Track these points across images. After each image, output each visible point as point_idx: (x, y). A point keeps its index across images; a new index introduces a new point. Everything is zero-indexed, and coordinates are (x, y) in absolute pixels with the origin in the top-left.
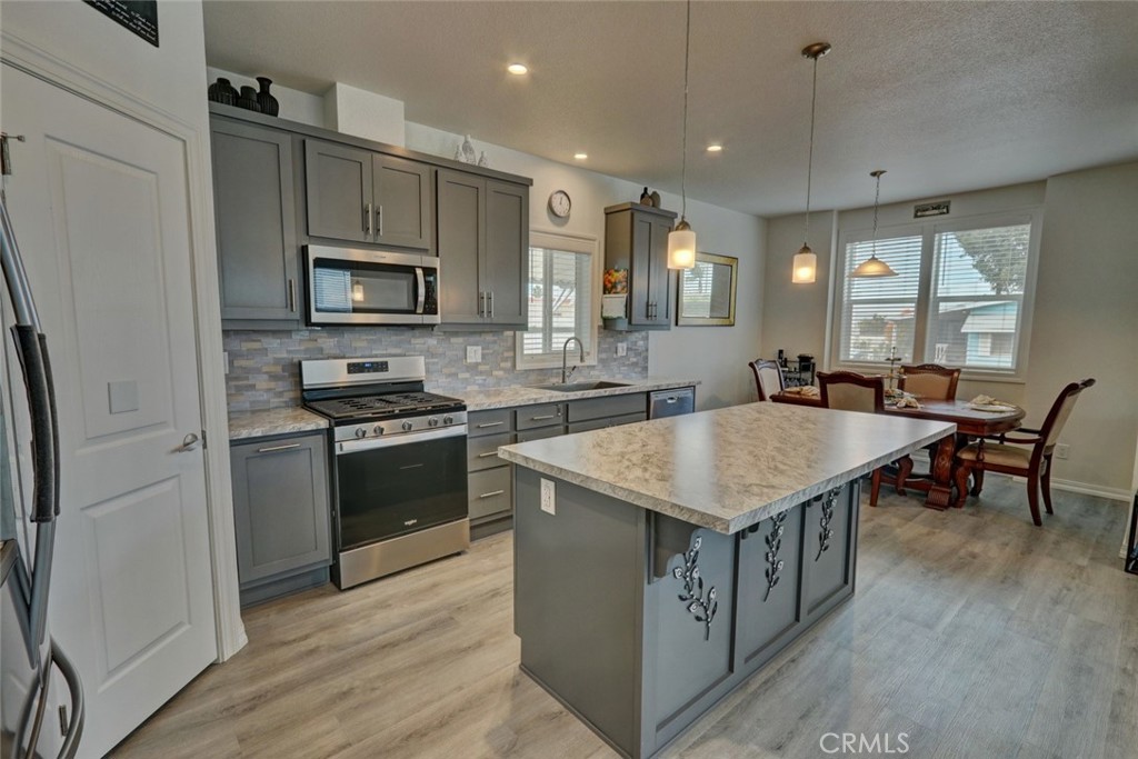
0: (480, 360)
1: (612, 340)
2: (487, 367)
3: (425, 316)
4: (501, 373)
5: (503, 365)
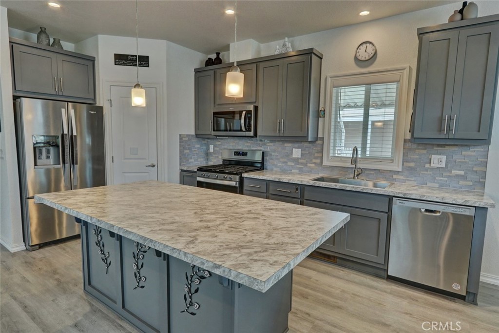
0: (300, 157)
1: (425, 152)
2: (304, 161)
3: (247, 132)
4: (313, 165)
5: (314, 161)
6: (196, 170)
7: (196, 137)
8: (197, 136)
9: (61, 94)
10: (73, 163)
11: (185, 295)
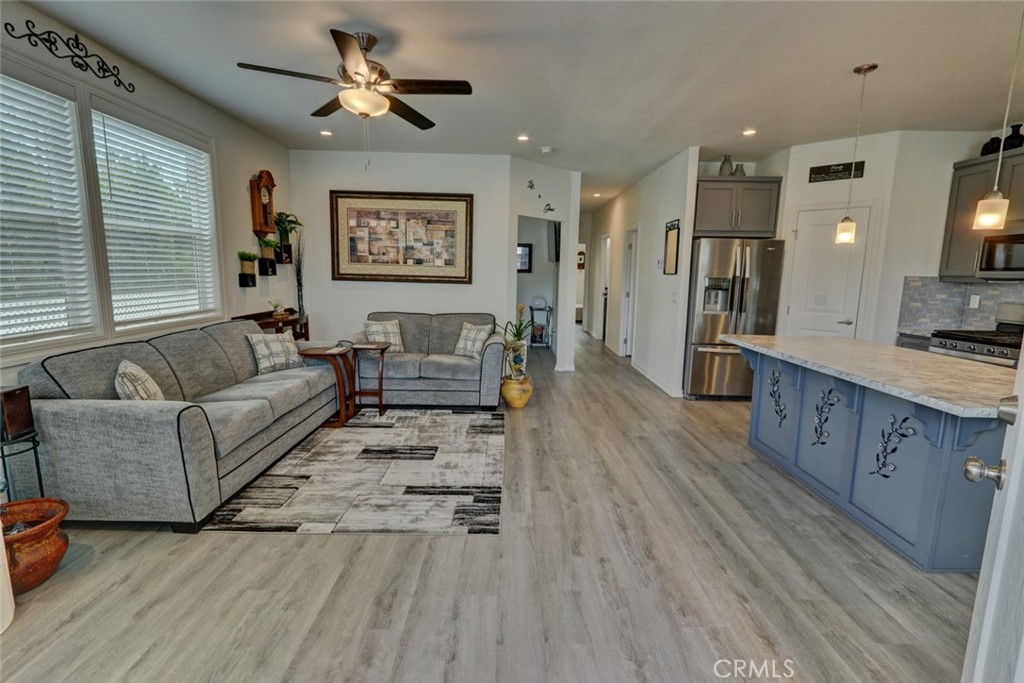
6: (930, 336)
7: (941, 280)
8: (942, 278)
9: (736, 229)
10: (741, 311)
11: (878, 455)
